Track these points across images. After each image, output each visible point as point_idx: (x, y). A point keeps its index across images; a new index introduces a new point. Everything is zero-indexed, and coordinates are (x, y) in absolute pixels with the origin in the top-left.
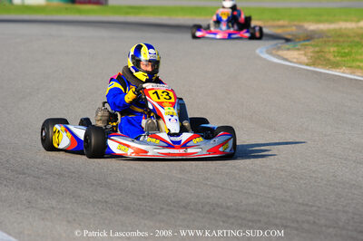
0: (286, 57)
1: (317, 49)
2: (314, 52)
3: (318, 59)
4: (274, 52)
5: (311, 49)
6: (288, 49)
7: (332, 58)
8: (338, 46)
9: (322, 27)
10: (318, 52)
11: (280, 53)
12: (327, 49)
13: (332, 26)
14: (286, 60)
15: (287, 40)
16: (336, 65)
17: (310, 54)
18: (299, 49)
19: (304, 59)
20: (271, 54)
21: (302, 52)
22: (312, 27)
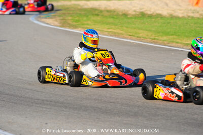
0: (47, 22)
1: (61, 18)
2: (60, 20)
3: (64, 23)
4: (39, 19)
5: (58, 18)
6: (46, 18)
7: (71, 23)
8: (71, 16)
10: (62, 20)
11: (43, 20)
12: (67, 18)
14: (47, 24)
16: (75, 27)
17: (59, 21)
18: (51, 18)
19: (56, 23)
20: (38, 21)
21: (54, 20)
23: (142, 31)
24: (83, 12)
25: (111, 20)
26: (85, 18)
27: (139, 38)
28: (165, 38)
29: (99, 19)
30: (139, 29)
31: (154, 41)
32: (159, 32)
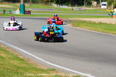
1: (73, 24)
3: (74, 26)
9: (72, 19)
12: (75, 24)
13: (73, 19)
15: (66, 22)
16: (77, 27)
19: (71, 25)
22: (70, 19)
23: (99, 29)
24: (80, 22)
25: (89, 25)
26: (81, 24)
27: (98, 31)
28: (107, 31)
29: (85, 24)
30: (98, 28)
31: (103, 32)
32: (105, 29)
